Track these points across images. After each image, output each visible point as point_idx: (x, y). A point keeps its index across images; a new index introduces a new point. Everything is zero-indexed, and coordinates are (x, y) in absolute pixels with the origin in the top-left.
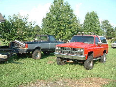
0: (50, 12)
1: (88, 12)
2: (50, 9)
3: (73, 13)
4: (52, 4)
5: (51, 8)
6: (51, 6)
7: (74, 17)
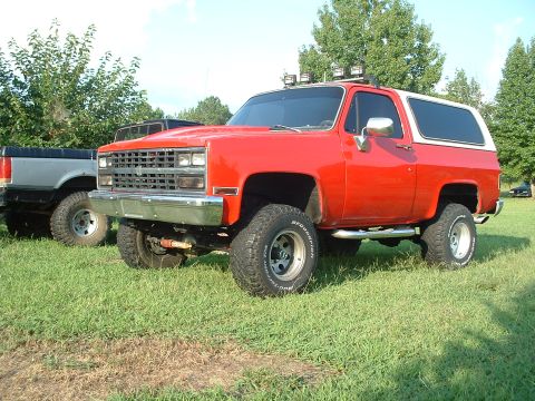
0: (317, 47)
1: (519, 40)
2: (316, 33)
3: (429, 45)
4: (326, 6)
5: (320, 25)
6: (322, 19)
7: (433, 63)
